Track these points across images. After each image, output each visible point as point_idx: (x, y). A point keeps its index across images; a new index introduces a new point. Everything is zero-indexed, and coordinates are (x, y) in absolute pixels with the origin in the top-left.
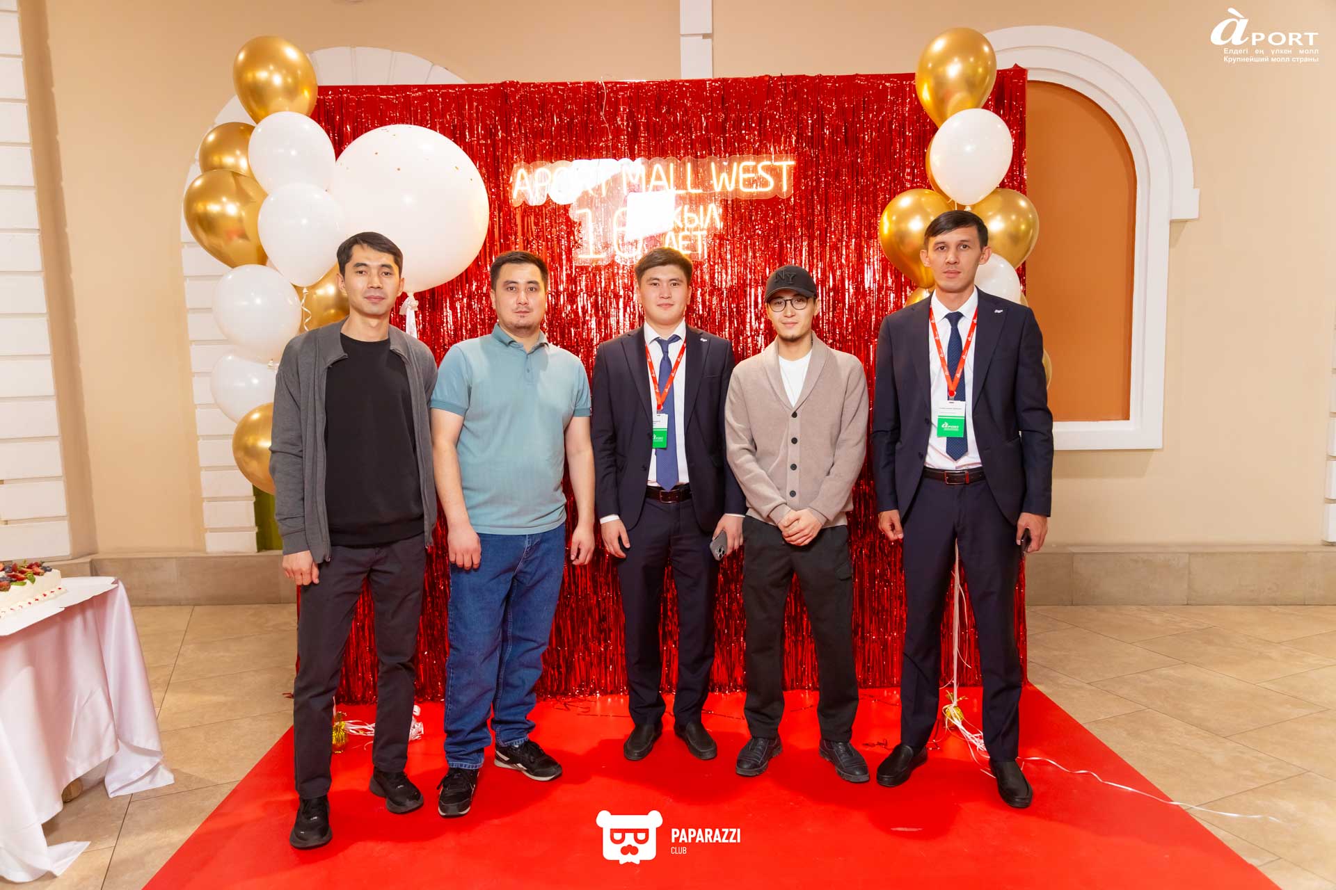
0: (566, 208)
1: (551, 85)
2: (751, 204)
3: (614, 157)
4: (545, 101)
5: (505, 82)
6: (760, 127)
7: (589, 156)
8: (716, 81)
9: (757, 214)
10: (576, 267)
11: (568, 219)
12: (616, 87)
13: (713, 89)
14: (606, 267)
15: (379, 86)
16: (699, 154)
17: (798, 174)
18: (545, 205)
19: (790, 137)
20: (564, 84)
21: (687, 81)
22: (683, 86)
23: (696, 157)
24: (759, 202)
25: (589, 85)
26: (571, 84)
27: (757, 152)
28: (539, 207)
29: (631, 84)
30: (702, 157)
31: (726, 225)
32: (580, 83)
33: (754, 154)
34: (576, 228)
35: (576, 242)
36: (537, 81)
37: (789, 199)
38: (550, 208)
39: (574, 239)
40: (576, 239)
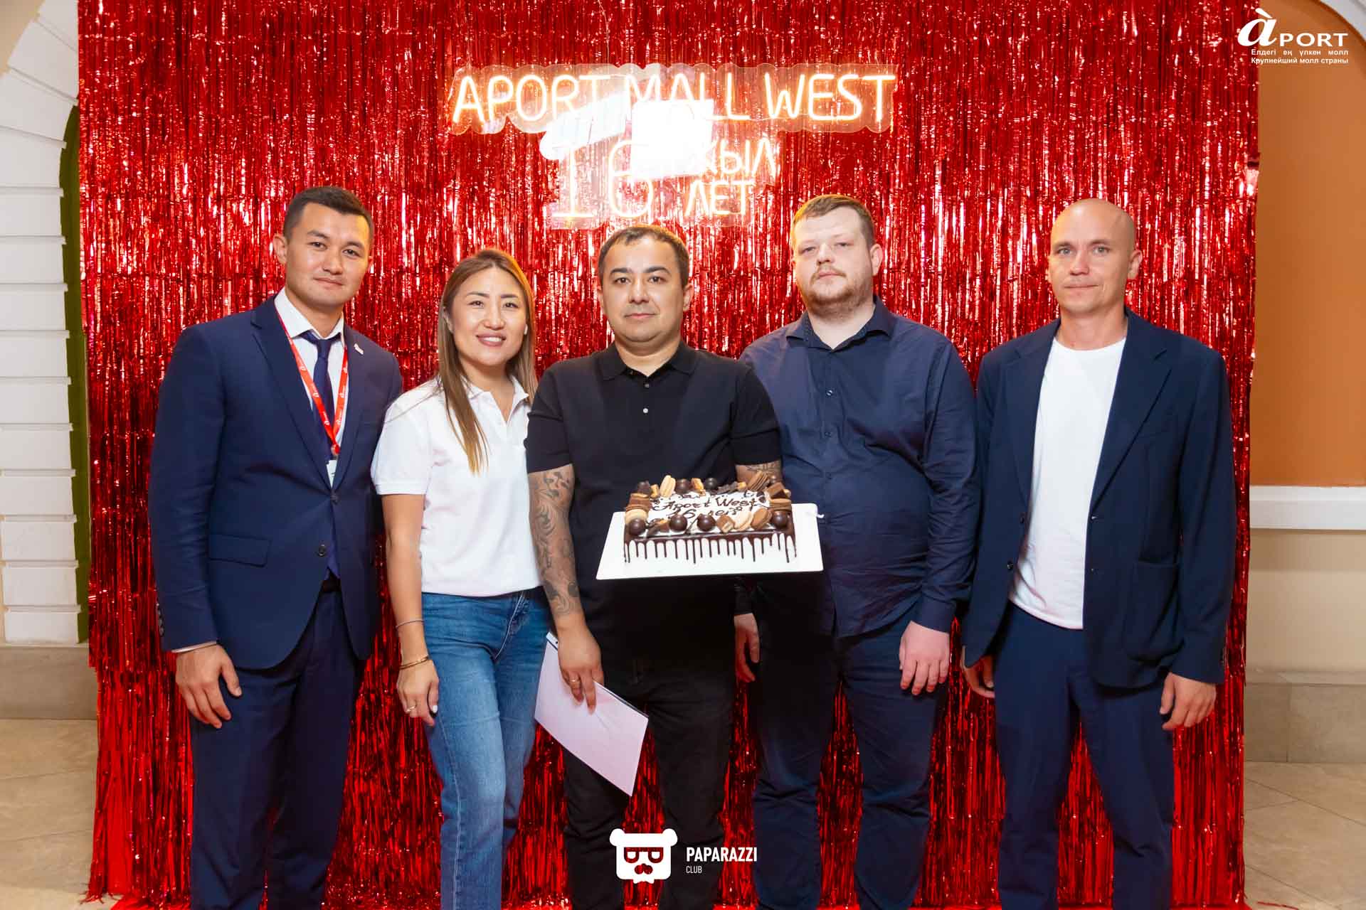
0: (536, 138)
2: (826, 141)
3: (613, 62)
10: (549, 232)
11: (537, 155)
14: (595, 232)
16: (745, 60)
17: (902, 97)
23: (742, 64)
24: (839, 136)
27: (837, 60)
28: (493, 136)
30: (751, 64)
31: (785, 173)
33: (832, 62)
34: (549, 172)
35: (549, 193)
37: (886, 133)
38: (510, 138)
39: (547, 189)
40: (551, 187)
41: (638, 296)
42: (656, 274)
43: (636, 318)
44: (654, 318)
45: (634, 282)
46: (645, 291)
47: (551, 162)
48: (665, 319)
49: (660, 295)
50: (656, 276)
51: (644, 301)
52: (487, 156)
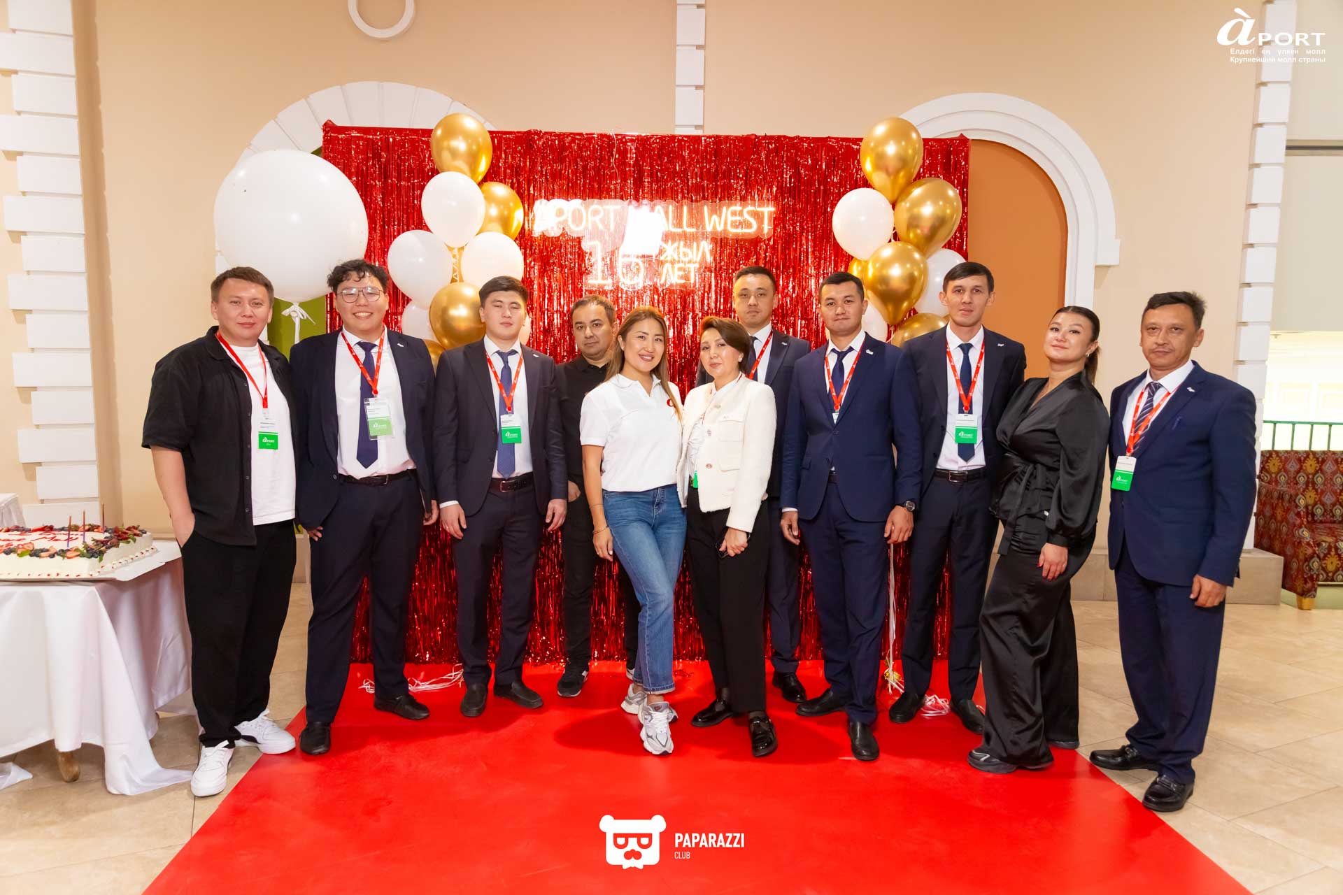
0: (579, 240)
1: (569, 135)
2: (737, 243)
3: (622, 198)
4: (563, 147)
5: (530, 131)
6: (746, 177)
7: (600, 196)
8: (710, 137)
9: (741, 250)
10: (586, 291)
11: (580, 248)
12: (623, 139)
13: (707, 145)
14: (611, 291)
15: (421, 129)
16: (694, 198)
17: (778, 220)
18: (561, 237)
19: (772, 188)
20: (581, 134)
21: (686, 136)
22: (683, 140)
23: (692, 201)
24: (745, 241)
25: (602, 136)
26: (587, 134)
27: (743, 199)
28: (555, 238)
29: (638, 136)
30: (696, 201)
31: (715, 259)
32: (594, 134)
33: (741, 200)
34: (587, 258)
35: (587, 269)
36: (558, 130)
37: (769, 240)
38: (564, 239)
39: (585, 267)
40: (587, 267)
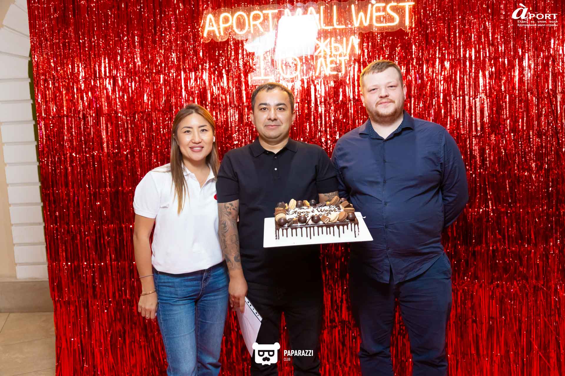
0: (242, 42)
2: (382, 36)
3: (279, 3)
7: (260, 3)
9: (386, 42)
11: (244, 50)
17: (419, 13)
18: (227, 42)
24: (389, 33)
34: (251, 57)
35: (251, 68)
37: (411, 31)
38: (231, 43)
40: (251, 65)
41: (273, 117)
42: (280, 106)
43: (271, 127)
44: (280, 127)
45: (270, 110)
46: (276, 115)
47: (251, 53)
48: (284, 128)
49: (283, 116)
50: (280, 108)
51: (275, 120)
52: (221, 52)
